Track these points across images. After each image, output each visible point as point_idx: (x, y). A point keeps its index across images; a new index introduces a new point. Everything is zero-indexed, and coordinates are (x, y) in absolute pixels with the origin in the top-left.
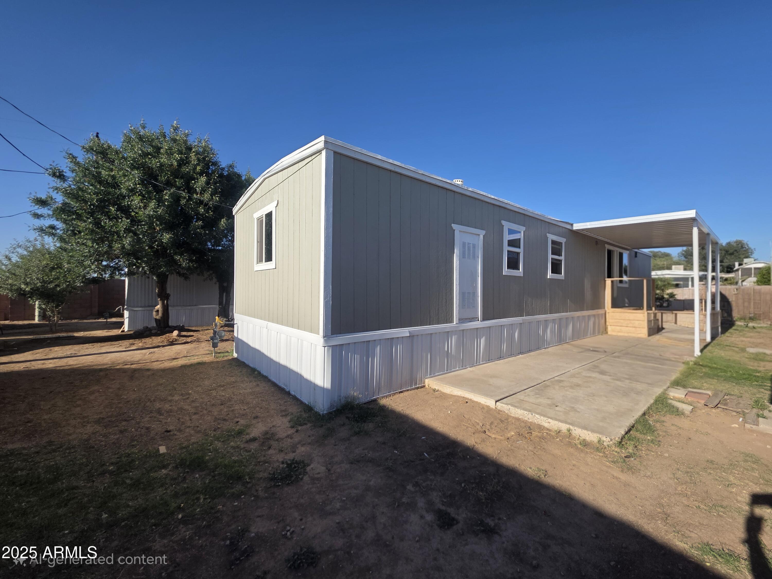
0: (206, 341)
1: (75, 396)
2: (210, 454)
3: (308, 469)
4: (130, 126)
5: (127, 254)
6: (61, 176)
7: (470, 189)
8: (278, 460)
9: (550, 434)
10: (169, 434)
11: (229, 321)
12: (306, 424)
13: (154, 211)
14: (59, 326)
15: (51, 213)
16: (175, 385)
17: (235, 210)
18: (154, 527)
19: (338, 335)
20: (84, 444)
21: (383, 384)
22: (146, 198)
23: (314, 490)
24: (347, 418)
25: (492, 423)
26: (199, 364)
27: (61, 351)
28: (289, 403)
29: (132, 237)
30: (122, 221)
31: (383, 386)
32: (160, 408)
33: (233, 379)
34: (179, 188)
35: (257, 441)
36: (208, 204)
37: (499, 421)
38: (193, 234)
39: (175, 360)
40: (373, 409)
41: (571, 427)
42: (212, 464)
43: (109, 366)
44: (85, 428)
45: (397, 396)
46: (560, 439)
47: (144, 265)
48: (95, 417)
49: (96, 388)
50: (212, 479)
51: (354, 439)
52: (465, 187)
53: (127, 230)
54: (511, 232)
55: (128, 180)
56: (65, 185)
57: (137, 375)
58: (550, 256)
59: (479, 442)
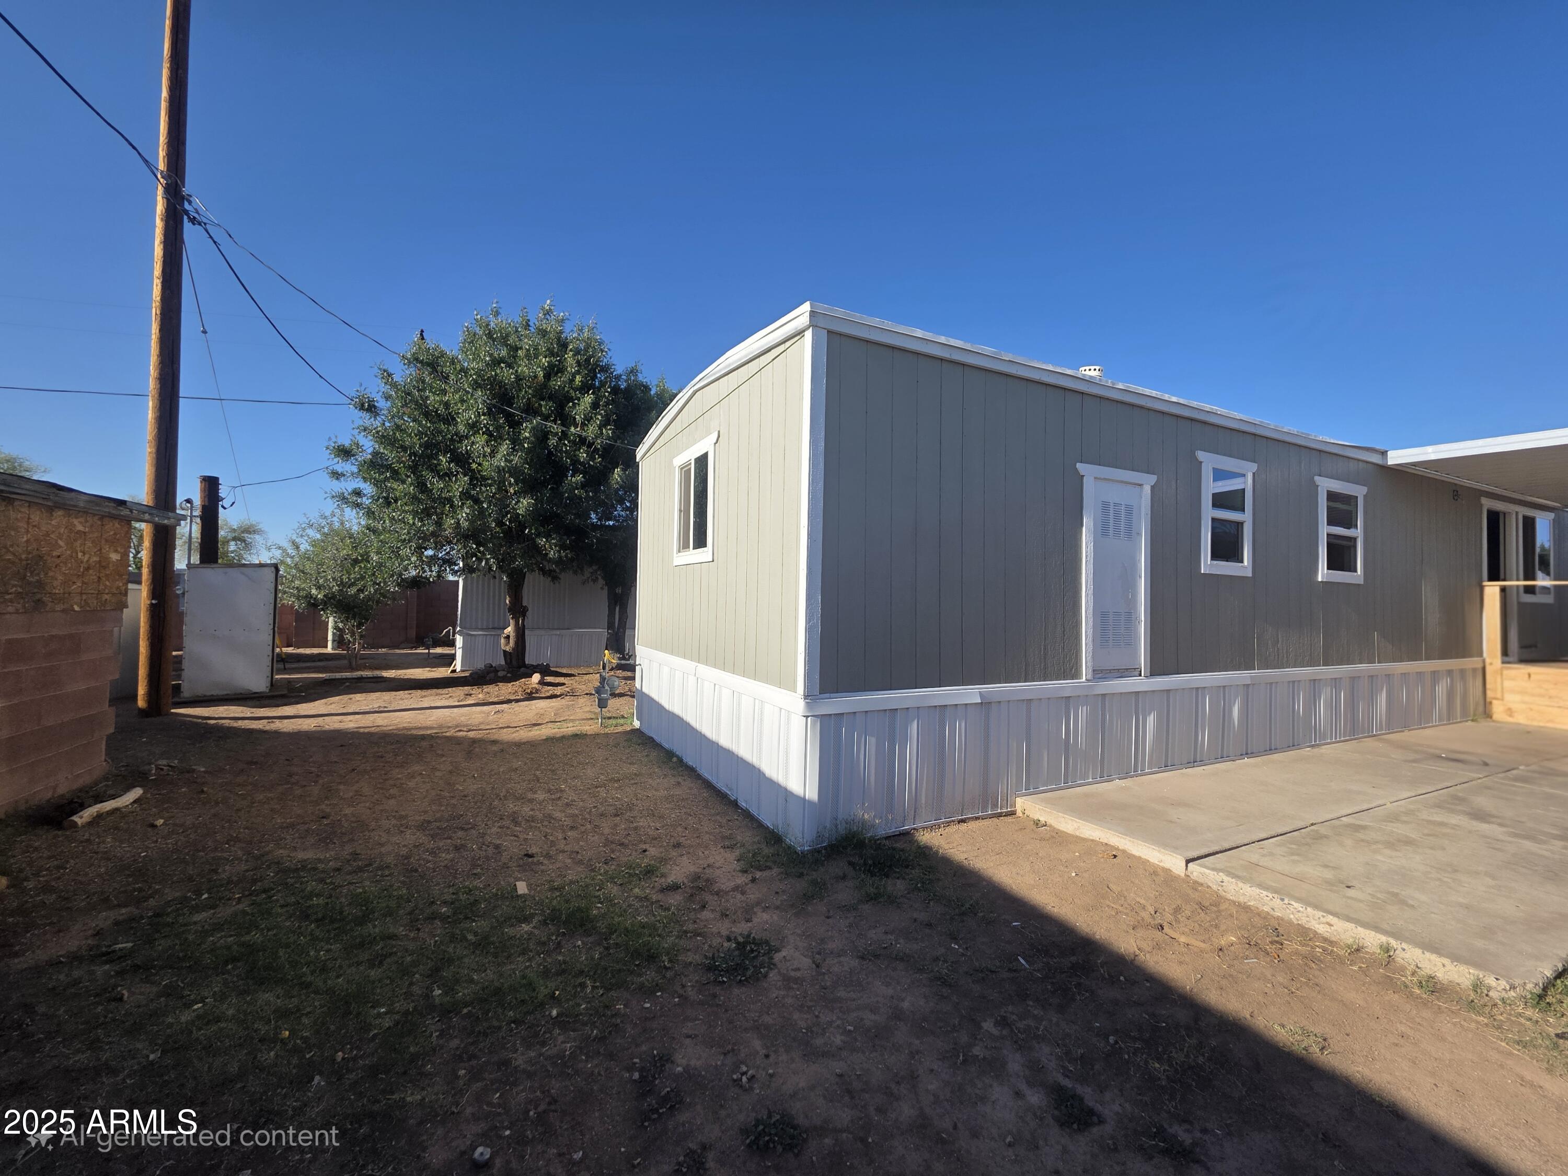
0: (587, 694)
1: (386, 780)
2: (599, 905)
3: (777, 957)
4: (475, 313)
5: (465, 536)
6: (370, 408)
7: (1120, 386)
8: (719, 933)
9: (1332, 951)
10: (530, 860)
11: (624, 658)
12: (770, 868)
13: (506, 460)
14: (360, 659)
15: (356, 470)
16: (538, 773)
17: (640, 452)
18: (513, 1025)
19: (832, 695)
20: (403, 864)
21: (923, 802)
22: (494, 438)
23: (789, 1001)
24: (850, 863)
25: (1177, 910)
26: (576, 736)
27: (365, 702)
28: (737, 822)
29: (471, 506)
30: (456, 480)
31: (923, 806)
32: (514, 812)
33: (634, 769)
34: (546, 418)
35: (680, 890)
36: (593, 443)
37: (1197, 907)
38: (568, 498)
39: (536, 728)
40: (902, 850)
41: (1393, 942)
42: (603, 924)
43: (434, 731)
44: (403, 835)
45: (954, 828)
46: (1360, 967)
47: (489, 556)
48: (417, 818)
49: (417, 768)
50: (605, 953)
51: (866, 908)
52: (1107, 382)
53: (465, 495)
54: (1220, 475)
55: (467, 409)
56: (377, 423)
57: (477, 750)
58: (1324, 530)
59: (1149, 949)
